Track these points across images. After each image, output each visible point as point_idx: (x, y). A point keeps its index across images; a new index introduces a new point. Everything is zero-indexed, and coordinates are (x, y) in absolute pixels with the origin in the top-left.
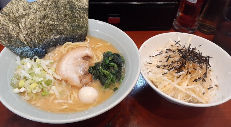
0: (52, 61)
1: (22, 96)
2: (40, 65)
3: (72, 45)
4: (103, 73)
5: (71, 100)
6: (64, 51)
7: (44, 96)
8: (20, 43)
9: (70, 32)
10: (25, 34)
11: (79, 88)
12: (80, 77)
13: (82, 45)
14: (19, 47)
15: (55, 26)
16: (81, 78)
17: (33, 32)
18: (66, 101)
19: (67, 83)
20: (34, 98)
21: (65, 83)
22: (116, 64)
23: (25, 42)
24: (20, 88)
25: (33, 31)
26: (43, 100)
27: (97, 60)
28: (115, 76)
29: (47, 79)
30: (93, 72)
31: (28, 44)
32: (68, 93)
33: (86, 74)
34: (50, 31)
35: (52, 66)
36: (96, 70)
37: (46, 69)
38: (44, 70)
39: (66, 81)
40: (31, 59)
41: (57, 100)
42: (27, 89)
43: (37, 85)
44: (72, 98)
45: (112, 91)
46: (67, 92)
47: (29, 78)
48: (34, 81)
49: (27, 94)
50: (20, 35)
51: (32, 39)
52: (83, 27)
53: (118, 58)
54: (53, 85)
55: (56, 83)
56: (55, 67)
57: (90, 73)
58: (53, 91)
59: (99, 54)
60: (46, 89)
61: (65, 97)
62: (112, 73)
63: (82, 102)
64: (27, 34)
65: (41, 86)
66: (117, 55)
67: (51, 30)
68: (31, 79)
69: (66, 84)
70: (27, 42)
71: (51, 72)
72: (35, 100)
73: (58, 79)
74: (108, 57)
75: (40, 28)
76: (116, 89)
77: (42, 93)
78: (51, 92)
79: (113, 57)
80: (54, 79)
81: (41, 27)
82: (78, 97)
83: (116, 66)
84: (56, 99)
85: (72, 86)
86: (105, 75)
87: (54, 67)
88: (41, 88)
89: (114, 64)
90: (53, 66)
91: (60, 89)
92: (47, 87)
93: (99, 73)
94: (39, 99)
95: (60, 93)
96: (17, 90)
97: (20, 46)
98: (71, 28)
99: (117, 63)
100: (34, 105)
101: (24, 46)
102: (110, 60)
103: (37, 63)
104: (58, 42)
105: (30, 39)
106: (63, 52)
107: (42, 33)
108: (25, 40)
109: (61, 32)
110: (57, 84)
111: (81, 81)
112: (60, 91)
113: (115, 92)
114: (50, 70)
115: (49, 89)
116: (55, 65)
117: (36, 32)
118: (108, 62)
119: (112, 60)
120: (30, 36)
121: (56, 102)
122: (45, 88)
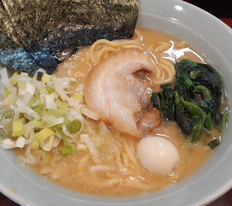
0: (74, 80)
1: (21, 157)
2: (51, 88)
3: (109, 46)
4: (183, 108)
5: (125, 166)
6: (96, 59)
7: (66, 155)
8: (5, 41)
9: (101, 19)
10: (15, 21)
11: (136, 140)
12: (135, 115)
13: (129, 47)
14: (4, 50)
15: (72, 7)
16: (138, 118)
17: (30, 19)
18: (113, 168)
19: (110, 127)
20: (45, 161)
21: (107, 126)
22: (207, 88)
23: (15, 39)
24: (15, 139)
25: (30, 16)
26: (65, 166)
27: (165, 79)
28: (209, 114)
29: (71, 119)
30: (161, 105)
31: (21, 42)
32: (115, 149)
33: (146, 109)
34: (64, 17)
35: (74, 90)
36: (167, 101)
37: (64, 97)
38: (59, 98)
39: (109, 124)
40: (31, 75)
41: (95, 164)
42: (30, 141)
43: (51, 133)
44: (126, 161)
45: (207, 148)
46: (112, 147)
47: (33, 118)
48: (45, 124)
49: (30, 152)
50: (5, 23)
51: (29, 33)
52: (128, 9)
53: (210, 74)
54: (83, 132)
55: (90, 127)
56: (82, 92)
57: (155, 106)
58: (85, 144)
59: (166, 65)
60: (70, 141)
61: (110, 157)
62: (202, 108)
63: (147, 171)
64: (19, 22)
65: (58, 135)
66: (208, 68)
67: (64, 14)
68: (38, 119)
69: (109, 129)
70: (20, 40)
71: (75, 102)
72: (48, 165)
73: (91, 120)
74: (189, 72)
75: (44, 10)
76: (214, 144)
77: (61, 148)
78: (81, 147)
79: (200, 73)
80: (84, 120)
81: (46, 6)
82: (138, 159)
83: (207, 92)
84: (91, 162)
85: (121, 134)
86: (188, 112)
87: (79, 92)
88: (58, 138)
89: (203, 88)
90: (77, 90)
91: (99, 140)
92: (72, 136)
93: (175, 107)
94: (57, 163)
95: (99, 149)
96: (8, 143)
97: (7, 47)
98: (104, 11)
99: (209, 86)
100: (48, 175)
101: (14, 46)
102: (194, 78)
103: (46, 84)
104: (80, 39)
105: (25, 32)
106: (93, 59)
107: (48, 20)
108: (16, 35)
109: (84, 18)
110: (90, 130)
111: (138, 123)
112: (99, 145)
113: (213, 151)
114: (71, 98)
115: (76, 142)
116: (80, 88)
117: (35, 17)
118: (189, 83)
119: (198, 80)
120: (24, 25)
121: (93, 169)
122: (68, 140)
